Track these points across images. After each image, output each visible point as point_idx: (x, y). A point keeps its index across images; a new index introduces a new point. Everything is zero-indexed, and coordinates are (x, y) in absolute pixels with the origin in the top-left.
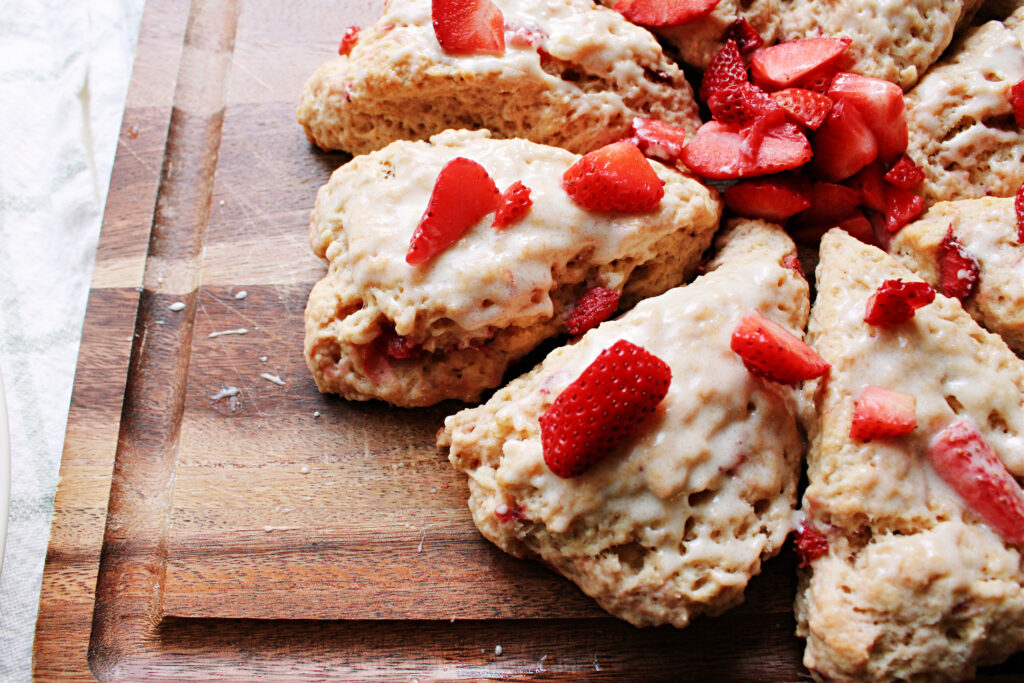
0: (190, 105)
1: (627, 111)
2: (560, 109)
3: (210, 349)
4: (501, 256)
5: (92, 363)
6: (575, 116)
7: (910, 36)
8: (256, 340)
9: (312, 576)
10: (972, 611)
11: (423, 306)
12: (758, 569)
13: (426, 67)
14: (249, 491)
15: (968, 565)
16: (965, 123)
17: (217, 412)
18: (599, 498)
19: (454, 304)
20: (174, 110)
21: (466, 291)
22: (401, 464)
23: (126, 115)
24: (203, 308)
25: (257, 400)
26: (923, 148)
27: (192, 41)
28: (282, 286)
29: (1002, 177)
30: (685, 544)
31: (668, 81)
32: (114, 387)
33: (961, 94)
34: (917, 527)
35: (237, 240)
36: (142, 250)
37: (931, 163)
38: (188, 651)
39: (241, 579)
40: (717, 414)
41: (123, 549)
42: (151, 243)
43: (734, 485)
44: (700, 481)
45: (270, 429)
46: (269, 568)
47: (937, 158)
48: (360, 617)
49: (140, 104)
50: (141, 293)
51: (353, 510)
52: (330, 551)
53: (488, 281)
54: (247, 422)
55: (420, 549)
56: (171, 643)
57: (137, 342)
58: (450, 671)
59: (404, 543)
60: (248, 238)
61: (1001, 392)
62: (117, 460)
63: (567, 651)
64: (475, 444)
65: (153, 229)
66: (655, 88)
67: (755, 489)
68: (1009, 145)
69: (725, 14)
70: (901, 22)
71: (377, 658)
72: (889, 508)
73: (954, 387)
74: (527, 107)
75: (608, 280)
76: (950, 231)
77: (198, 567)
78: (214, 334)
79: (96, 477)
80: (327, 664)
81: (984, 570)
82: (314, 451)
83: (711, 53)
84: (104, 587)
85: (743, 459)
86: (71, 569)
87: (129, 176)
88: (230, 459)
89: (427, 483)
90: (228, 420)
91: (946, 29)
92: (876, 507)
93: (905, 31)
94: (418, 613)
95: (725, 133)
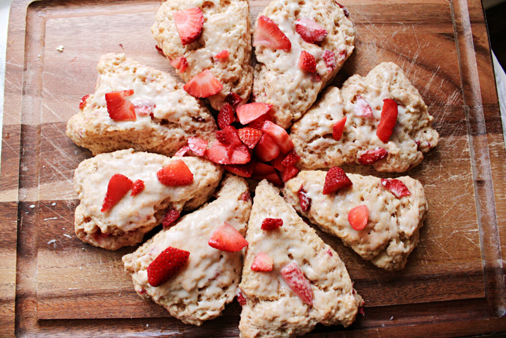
0: (28, 121)
1: (186, 135)
2: (160, 138)
3: (45, 225)
4: (134, 207)
5: (4, 231)
6: (166, 139)
7: (298, 100)
8: (61, 222)
9: (85, 304)
10: (288, 326)
11: (109, 225)
12: (224, 308)
13: (107, 128)
14: (63, 276)
15: (286, 312)
16: (317, 137)
17: (49, 248)
18: (167, 291)
19: (119, 225)
20: (22, 125)
21: (123, 220)
22: (112, 266)
23: (3, 129)
24: (41, 210)
25: (63, 244)
26: (301, 145)
27: (26, 93)
28: (68, 201)
29: (330, 157)
30: (198, 302)
31: (204, 121)
32: (13, 240)
33: (316, 125)
34: (273, 299)
35: (50, 182)
36: (17, 186)
37: (304, 151)
38: (48, 328)
39: (63, 306)
40: (208, 262)
41: (23, 295)
42: (20, 183)
43: (215, 283)
44: (201, 285)
45: (68, 254)
46: (71, 302)
47: (307, 149)
48: (102, 318)
49: (8, 123)
50: (18, 204)
51: (98, 282)
52: (91, 296)
53: (131, 216)
54: (60, 252)
55: (120, 295)
56: (43, 326)
57: (19, 222)
58: (131, 333)
59: (114, 293)
60: (54, 182)
61: (307, 254)
62: (17, 266)
63: (170, 326)
64: (132, 267)
65: (20, 177)
66: (197, 125)
67: (222, 284)
68: (334, 145)
69: (226, 91)
70: (294, 95)
71: (109, 328)
72: (263, 294)
73: (291, 251)
74: (147, 138)
75: (176, 207)
76: (302, 187)
77: (48, 302)
78: (46, 220)
79: (10, 272)
80: (93, 331)
81: (294, 313)
82: (83, 262)
83: (220, 107)
84: (17, 310)
85: (218, 275)
86: (6, 305)
87: (8, 155)
88: (55, 265)
89: (121, 273)
90: (53, 251)
91: (313, 97)
92: (258, 294)
93: (296, 98)
94: (120, 316)
95: (221, 146)
